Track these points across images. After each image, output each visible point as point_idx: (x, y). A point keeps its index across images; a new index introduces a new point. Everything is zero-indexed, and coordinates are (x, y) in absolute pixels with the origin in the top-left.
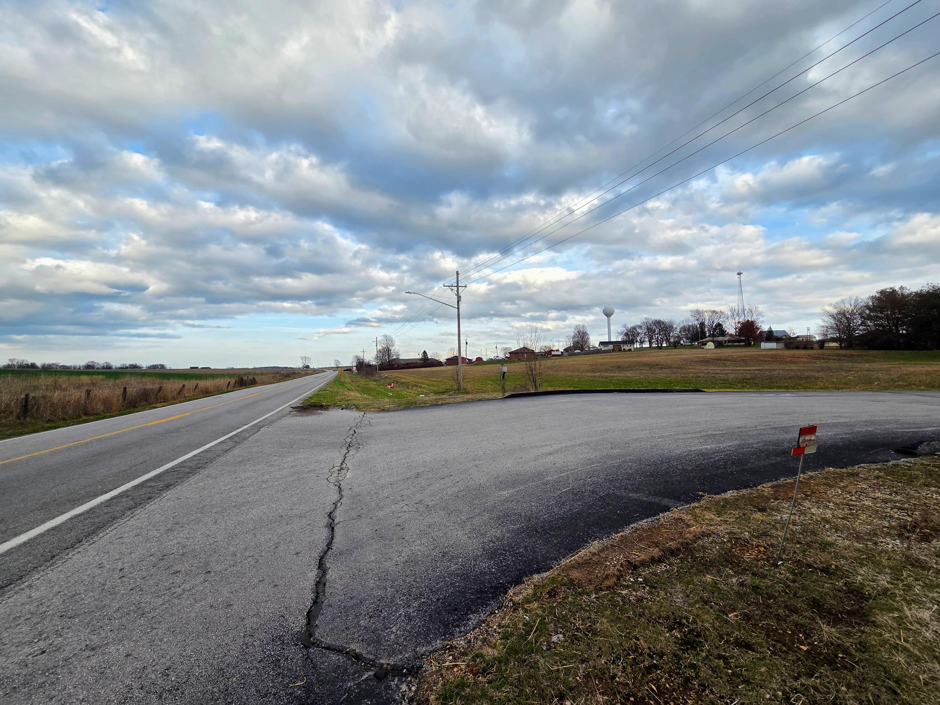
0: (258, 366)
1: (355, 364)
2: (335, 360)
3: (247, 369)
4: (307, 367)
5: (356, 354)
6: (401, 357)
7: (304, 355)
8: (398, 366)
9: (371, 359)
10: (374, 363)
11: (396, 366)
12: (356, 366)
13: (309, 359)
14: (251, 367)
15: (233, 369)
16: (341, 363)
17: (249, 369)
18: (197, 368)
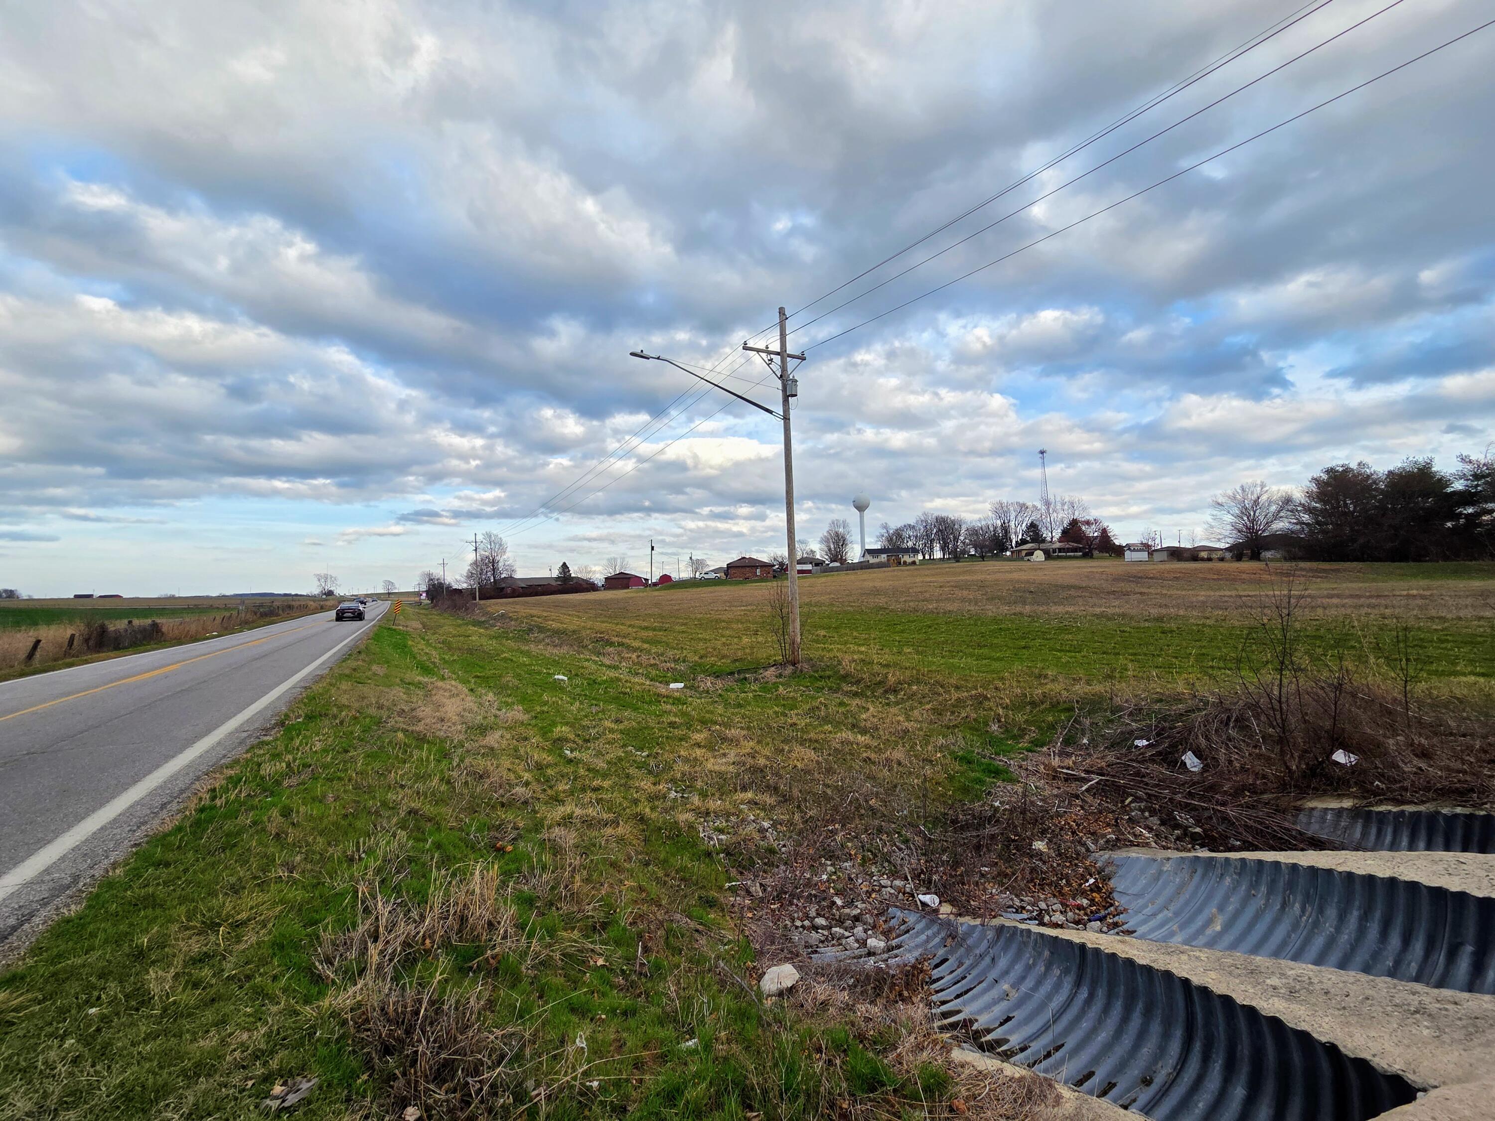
0: (229, 592)
1: (424, 588)
2: (385, 581)
3: (208, 597)
4: (330, 593)
5: (427, 570)
6: (519, 575)
7: (323, 572)
8: (514, 590)
9: (458, 577)
10: (465, 586)
11: (509, 591)
12: (427, 592)
13: (334, 579)
14: (214, 594)
15: (173, 598)
16: (397, 586)
17: (212, 598)
18: (90, 596)
